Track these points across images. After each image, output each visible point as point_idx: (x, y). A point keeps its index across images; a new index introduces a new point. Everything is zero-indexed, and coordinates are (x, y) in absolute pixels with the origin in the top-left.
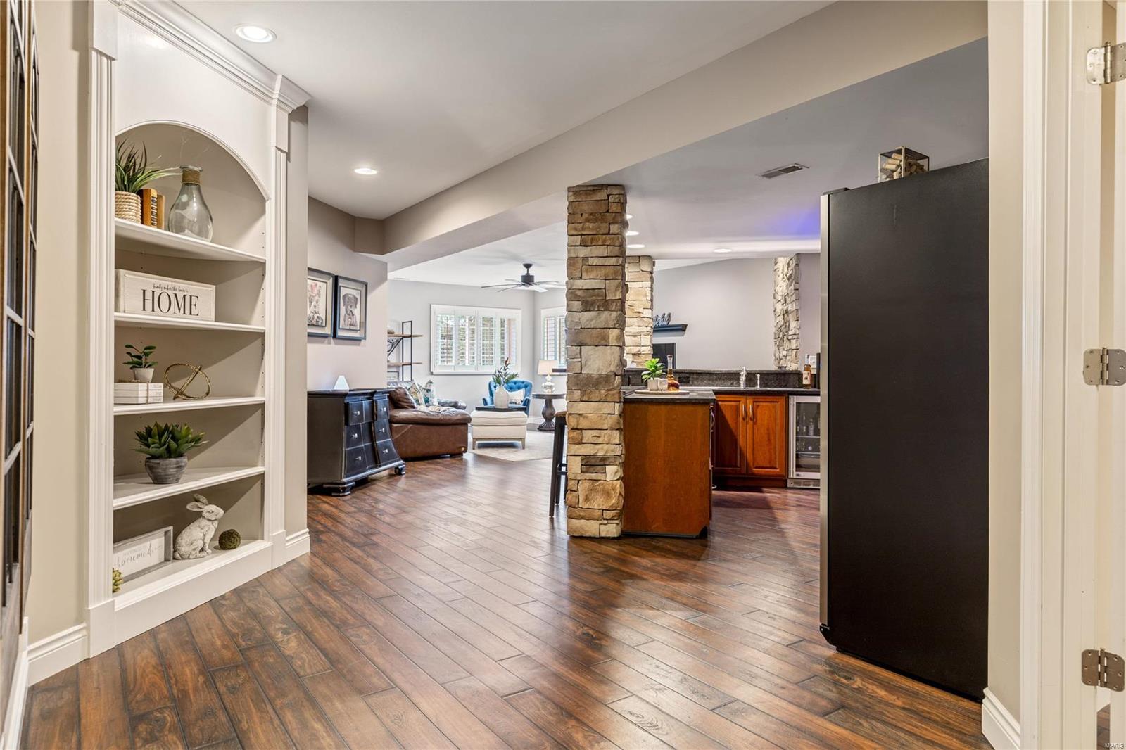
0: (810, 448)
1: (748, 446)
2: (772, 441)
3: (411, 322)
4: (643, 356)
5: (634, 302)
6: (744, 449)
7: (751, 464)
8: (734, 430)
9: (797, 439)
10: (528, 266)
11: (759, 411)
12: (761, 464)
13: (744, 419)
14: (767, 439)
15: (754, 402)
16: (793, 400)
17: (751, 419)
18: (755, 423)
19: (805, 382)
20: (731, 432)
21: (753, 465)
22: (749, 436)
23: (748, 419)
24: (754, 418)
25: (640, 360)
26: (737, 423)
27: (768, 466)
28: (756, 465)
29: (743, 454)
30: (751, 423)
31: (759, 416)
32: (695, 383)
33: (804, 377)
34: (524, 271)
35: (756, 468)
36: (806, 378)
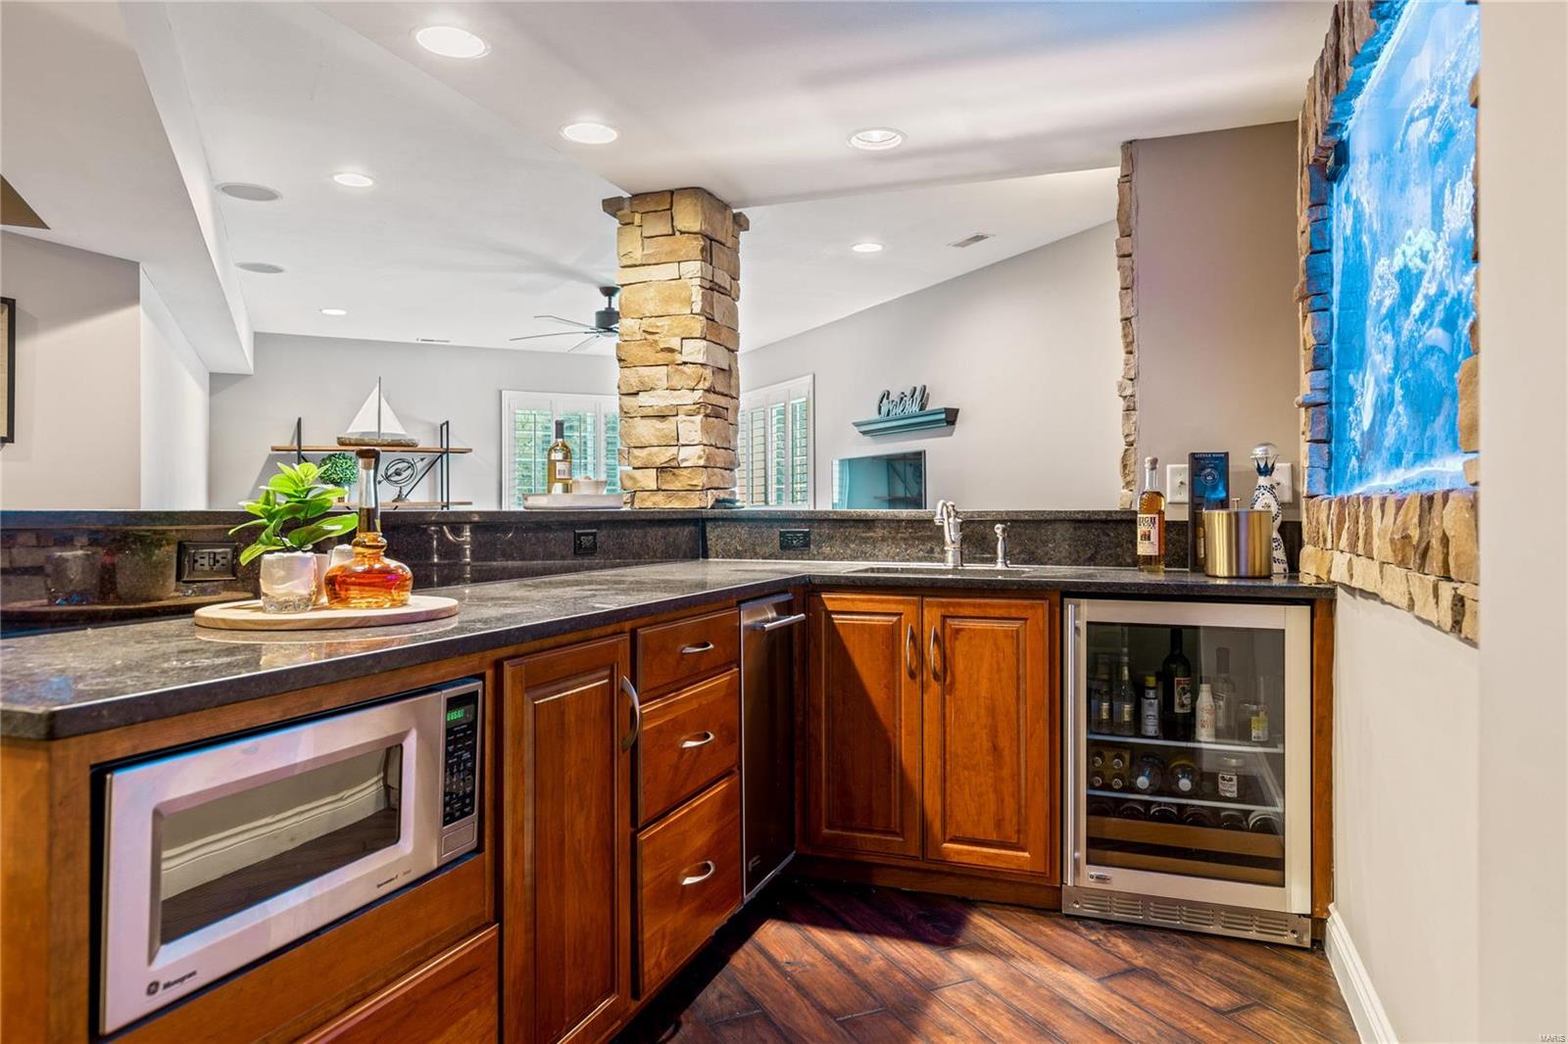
0: (1142, 782)
1: (928, 765)
2: (1006, 753)
3: (447, 423)
4: (685, 472)
5: (660, 322)
6: (914, 776)
7: (937, 826)
8: (881, 712)
9: (1095, 748)
10: (609, 292)
11: (960, 649)
12: (970, 830)
13: (912, 675)
14: (987, 745)
15: (944, 617)
16: (1080, 615)
17: (936, 677)
18: (948, 689)
19: (1144, 549)
20: (873, 715)
21: (944, 833)
22: (931, 729)
23: (927, 676)
24: (944, 673)
25: (677, 485)
26: (892, 687)
27: (994, 837)
28: (951, 831)
29: (912, 792)
30: (935, 688)
31: (960, 665)
32: (826, 550)
33: (1141, 530)
34: (602, 303)
35: (951, 841)
36: (1146, 537)
